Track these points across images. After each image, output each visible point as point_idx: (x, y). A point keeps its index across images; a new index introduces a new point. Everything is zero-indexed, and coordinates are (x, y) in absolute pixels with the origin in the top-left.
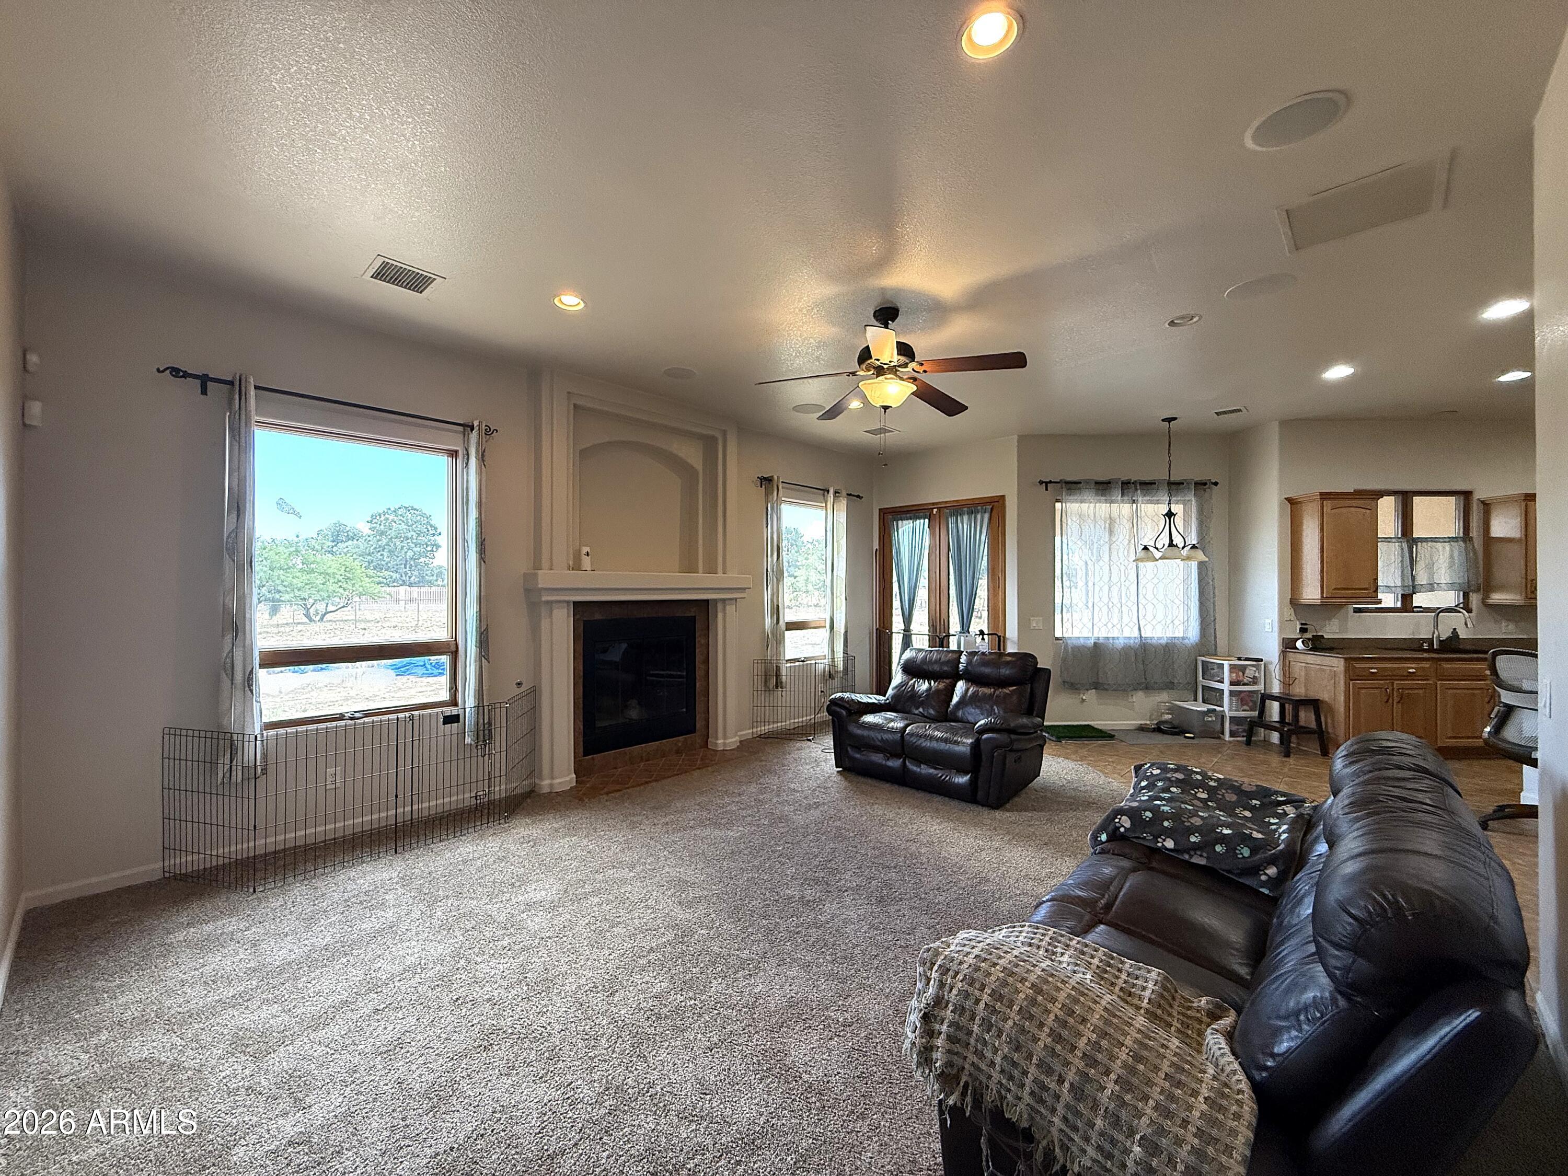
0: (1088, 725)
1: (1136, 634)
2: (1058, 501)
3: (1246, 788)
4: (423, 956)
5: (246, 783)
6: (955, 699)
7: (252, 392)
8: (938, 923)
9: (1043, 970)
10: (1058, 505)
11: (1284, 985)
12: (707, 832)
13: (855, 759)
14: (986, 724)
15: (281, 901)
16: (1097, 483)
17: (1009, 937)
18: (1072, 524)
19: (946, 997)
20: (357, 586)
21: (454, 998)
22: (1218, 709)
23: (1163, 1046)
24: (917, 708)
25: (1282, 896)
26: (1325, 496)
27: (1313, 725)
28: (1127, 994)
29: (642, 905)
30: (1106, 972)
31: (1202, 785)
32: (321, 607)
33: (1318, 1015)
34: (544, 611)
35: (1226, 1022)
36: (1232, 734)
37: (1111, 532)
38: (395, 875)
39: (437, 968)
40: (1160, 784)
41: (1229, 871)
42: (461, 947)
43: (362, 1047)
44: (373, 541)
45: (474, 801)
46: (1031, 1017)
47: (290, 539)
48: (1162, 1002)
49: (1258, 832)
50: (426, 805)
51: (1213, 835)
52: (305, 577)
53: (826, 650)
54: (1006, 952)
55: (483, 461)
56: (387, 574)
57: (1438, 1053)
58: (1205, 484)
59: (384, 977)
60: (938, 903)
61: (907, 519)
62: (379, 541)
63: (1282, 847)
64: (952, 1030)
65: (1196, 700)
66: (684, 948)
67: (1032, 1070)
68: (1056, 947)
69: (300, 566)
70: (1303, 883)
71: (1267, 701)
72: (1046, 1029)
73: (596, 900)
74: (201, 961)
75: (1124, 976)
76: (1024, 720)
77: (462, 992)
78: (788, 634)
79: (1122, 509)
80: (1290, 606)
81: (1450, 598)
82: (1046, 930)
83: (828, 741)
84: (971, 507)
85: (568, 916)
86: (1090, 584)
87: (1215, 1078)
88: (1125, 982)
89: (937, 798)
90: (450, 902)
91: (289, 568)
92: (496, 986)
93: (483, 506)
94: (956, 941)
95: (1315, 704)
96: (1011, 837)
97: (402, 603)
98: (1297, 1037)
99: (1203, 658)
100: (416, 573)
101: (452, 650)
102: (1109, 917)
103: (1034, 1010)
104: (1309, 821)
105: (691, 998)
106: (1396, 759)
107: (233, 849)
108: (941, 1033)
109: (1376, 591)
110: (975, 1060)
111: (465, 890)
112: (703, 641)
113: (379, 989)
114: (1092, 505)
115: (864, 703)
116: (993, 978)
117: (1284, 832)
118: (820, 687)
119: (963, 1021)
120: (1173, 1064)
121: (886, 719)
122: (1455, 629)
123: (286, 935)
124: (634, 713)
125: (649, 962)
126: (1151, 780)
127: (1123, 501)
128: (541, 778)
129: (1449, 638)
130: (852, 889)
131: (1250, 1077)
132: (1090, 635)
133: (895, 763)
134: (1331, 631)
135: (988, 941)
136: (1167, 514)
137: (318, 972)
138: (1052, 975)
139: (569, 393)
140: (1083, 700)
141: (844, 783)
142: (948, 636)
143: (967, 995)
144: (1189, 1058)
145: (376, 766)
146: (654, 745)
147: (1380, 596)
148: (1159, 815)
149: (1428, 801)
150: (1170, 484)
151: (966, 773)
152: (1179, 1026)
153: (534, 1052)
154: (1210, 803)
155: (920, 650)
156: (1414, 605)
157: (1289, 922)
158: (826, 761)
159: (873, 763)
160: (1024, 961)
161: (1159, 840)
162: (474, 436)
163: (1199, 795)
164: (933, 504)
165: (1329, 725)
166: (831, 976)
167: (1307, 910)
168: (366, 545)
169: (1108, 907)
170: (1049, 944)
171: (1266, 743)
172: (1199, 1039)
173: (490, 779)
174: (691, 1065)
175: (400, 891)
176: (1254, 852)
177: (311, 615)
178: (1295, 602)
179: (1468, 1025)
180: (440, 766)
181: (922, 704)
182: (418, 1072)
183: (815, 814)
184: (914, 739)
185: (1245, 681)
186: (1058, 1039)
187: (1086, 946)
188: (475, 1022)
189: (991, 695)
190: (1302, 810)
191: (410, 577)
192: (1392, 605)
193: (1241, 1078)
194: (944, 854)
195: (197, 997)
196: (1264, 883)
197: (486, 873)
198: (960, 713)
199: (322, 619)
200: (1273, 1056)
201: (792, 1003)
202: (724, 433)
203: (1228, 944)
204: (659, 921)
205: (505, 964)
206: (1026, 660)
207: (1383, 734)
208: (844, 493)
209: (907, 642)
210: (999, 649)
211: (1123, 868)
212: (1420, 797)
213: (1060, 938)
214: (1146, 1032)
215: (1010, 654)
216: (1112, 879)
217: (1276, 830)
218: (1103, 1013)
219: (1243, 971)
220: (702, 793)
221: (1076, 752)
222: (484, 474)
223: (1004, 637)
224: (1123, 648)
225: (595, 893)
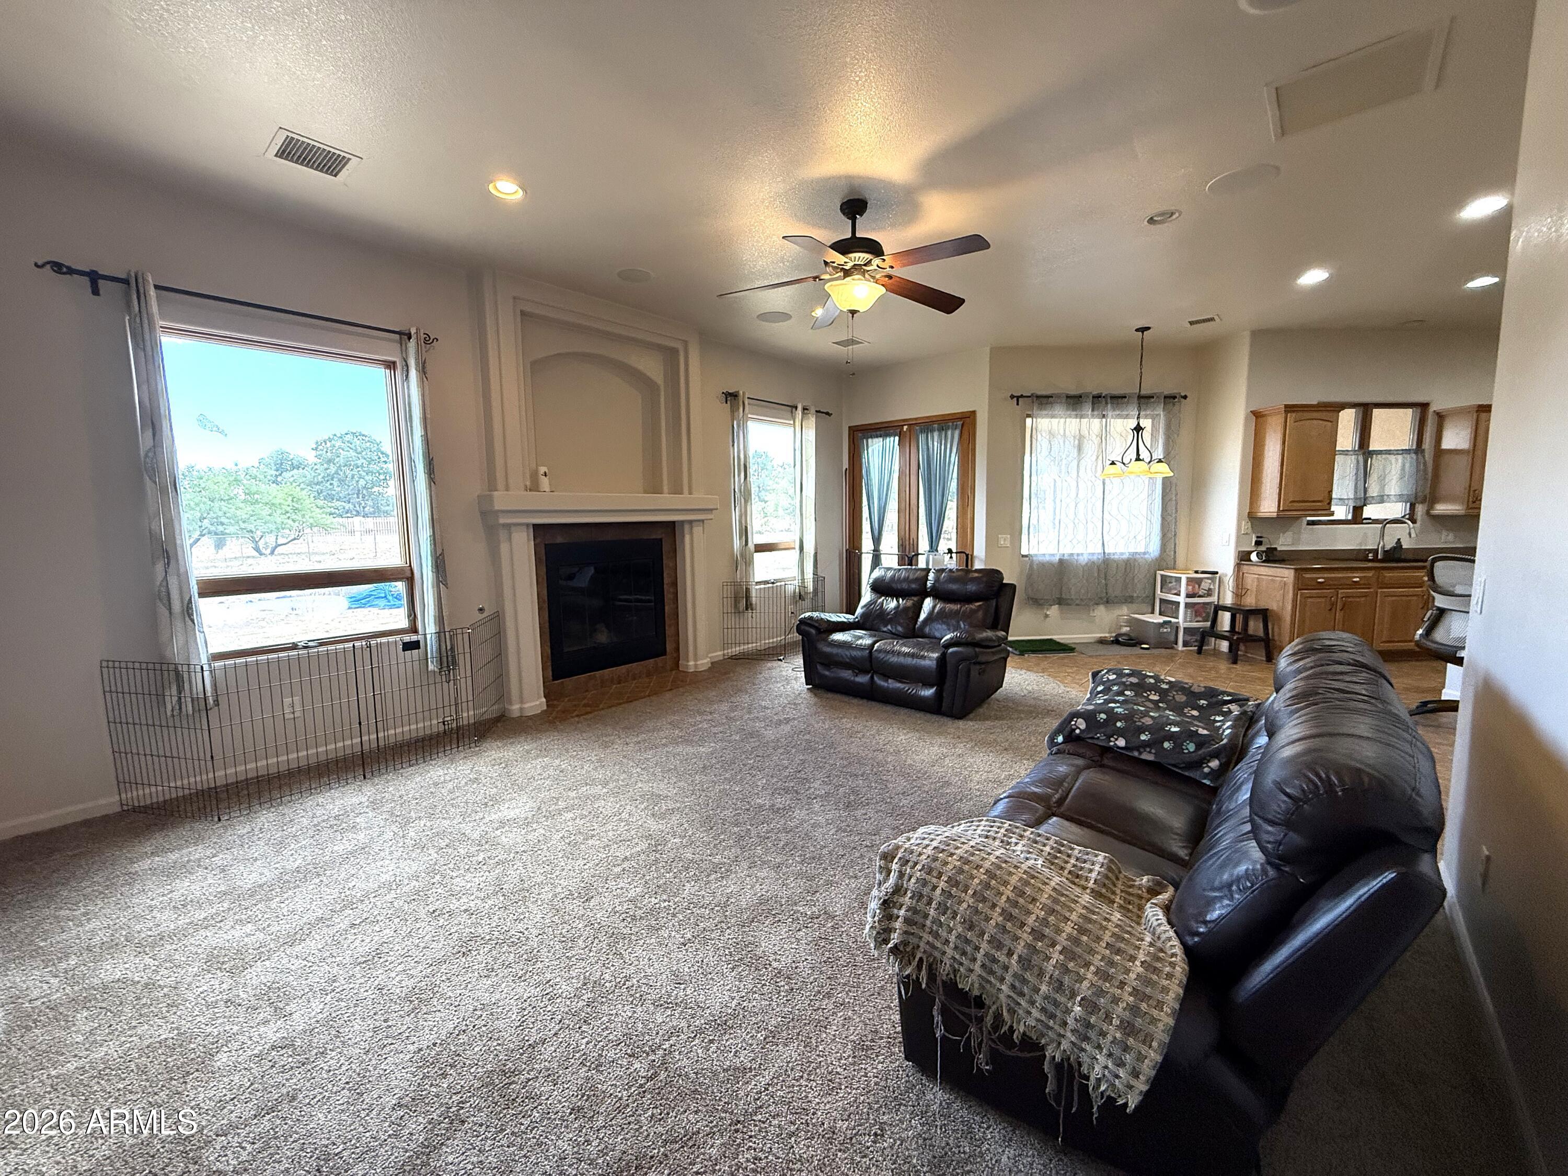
0: (1051, 640)
1: (1100, 550)
2: (1029, 416)
3: (1195, 689)
4: (398, 874)
5: (197, 715)
6: (923, 616)
7: (152, 292)
8: (902, 824)
9: (997, 858)
10: (1029, 421)
11: (1218, 863)
12: (680, 749)
13: (826, 676)
14: (951, 639)
15: (248, 828)
16: (1068, 397)
17: (967, 831)
18: (1042, 443)
19: (905, 886)
20: (307, 517)
21: (431, 910)
22: (1173, 620)
23: (1106, 919)
24: (886, 626)
25: (1221, 785)
26: (1289, 409)
27: (1261, 633)
28: (1075, 877)
29: (616, 818)
30: (1056, 857)
31: (1155, 688)
32: (271, 540)
33: (1249, 884)
34: (503, 535)
35: (1164, 897)
36: (1185, 644)
37: (1080, 448)
38: (364, 799)
39: (412, 884)
40: (1115, 688)
41: (1174, 765)
42: (436, 864)
43: (341, 958)
44: (321, 469)
45: (441, 728)
46: (984, 900)
47: (228, 468)
48: (1107, 882)
49: (1204, 728)
50: (392, 732)
51: (1162, 734)
52: (249, 509)
53: (794, 572)
54: (963, 843)
55: (425, 373)
56: (338, 504)
57: (1355, 910)
58: (1174, 397)
59: (359, 895)
60: (903, 806)
61: (877, 437)
62: (326, 469)
63: (1225, 741)
64: (909, 914)
65: (1153, 612)
66: (658, 856)
67: (984, 946)
68: (1011, 838)
69: (243, 497)
70: (1243, 772)
71: (1220, 612)
72: (998, 910)
73: (571, 815)
74: (169, 887)
75: (1073, 861)
76: (989, 634)
77: (439, 905)
78: (758, 557)
79: (1090, 425)
80: (1247, 520)
81: (1396, 510)
82: (1002, 823)
83: (799, 661)
84: (942, 423)
85: (543, 832)
86: (1058, 501)
87: (1151, 945)
88: (1074, 866)
89: (903, 711)
90: (422, 823)
91: (231, 499)
92: (473, 897)
93: (428, 421)
94: (916, 836)
95: (1264, 614)
96: (973, 744)
97: (358, 534)
98: (1229, 905)
99: (1162, 572)
100: (370, 503)
101: (407, 576)
102: (1062, 809)
103: (988, 893)
104: (1252, 718)
105: (665, 901)
106: (1336, 656)
107: (192, 780)
108: (898, 917)
109: (1330, 504)
110: (931, 939)
111: (438, 811)
112: (671, 565)
113: (355, 906)
114: (1062, 420)
115: (833, 622)
116: (950, 867)
117: (1227, 728)
118: (791, 608)
119: (921, 906)
120: (1114, 935)
121: (855, 636)
122: (1399, 540)
123: (256, 860)
124: (603, 637)
125: (624, 870)
126: (1106, 685)
127: (1093, 416)
128: (511, 703)
129: (1394, 549)
130: (821, 796)
131: (1183, 943)
132: (1055, 552)
133: (863, 679)
134: (1284, 543)
135: (946, 834)
136: (1135, 429)
137: (290, 893)
138: (1006, 862)
139: (514, 298)
140: (1047, 616)
141: (812, 700)
142: (918, 554)
143: (924, 883)
144: (1129, 929)
145: (335, 693)
146: (623, 669)
147: (1333, 508)
148: (1113, 717)
149: (1364, 692)
150: (1140, 397)
151: (931, 686)
152: (1122, 902)
153: (512, 955)
154: (1161, 705)
155: (889, 569)
156: (1364, 516)
157: (1227, 807)
158: (796, 679)
159: (840, 679)
160: (980, 850)
161: (1112, 739)
162: (412, 344)
163: (1151, 697)
164: (904, 420)
165: (1276, 634)
166: (799, 875)
167: (1245, 795)
168: (313, 474)
169: (1061, 801)
170: (1005, 835)
171: (1216, 653)
172: (1140, 913)
173: (456, 704)
174: (666, 959)
175: (370, 814)
176: (1199, 746)
177: (261, 548)
178: (1253, 518)
179: (1384, 885)
180: (404, 693)
181: (890, 621)
182: (398, 979)
183: (787, 728)
184: (881, 656)
185: (1200, 593)
186: (1009, 917)
187: (1039, 835)
188: (453, 931)
189: (957, 612)
190: (1245, 708)
191: (364, 508)
192: (1343, 518)
193: (1175, 943)
194: (909, 762)
195: (167, 920)
196: (1206, 776)
197: (457, 794)
198: (927, 630)
199: (272, 553)
200: (1205, 922)
201: (763, 901)
202: (686, 343)
203: (1170, 830)
204: (633, 832)
205: (478, 879)
206: (993, 576)
207: (1325, 634)
208: (813, 410)
209: (876, 561)
210: (967, 566)
211: (1077, 766)
212: (1357, 688)
213: (1015, 830)
214: (1091, 908)
215: (977, 571)
216: (1066, 776)
217: (1220, 727)
218: (1052, 893)
219: (1183, 853)
220: (674, 713)
221: (1038, 665)
222: (427, 388)
223: (972, 556)
224: (1087, 564)
225: (567, 809)
